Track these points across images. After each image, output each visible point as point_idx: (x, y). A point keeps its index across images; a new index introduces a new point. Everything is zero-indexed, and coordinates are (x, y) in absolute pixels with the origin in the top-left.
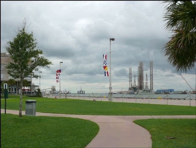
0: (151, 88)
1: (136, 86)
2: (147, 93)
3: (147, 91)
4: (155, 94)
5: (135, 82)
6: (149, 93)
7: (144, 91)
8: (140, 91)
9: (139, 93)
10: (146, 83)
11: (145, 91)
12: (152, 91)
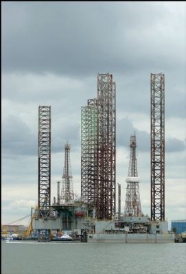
0: (153, 213)
1: (71, 202)
2: (135, 235)
3: (135, 224)
4: (177, 241)
5: (67, 177)
6: (144, 236)
7: (122, 225)
8: (101, 225)
9: (95, 236)
10: (132, 185)
11: (127, 229)
12: (160, 224)
